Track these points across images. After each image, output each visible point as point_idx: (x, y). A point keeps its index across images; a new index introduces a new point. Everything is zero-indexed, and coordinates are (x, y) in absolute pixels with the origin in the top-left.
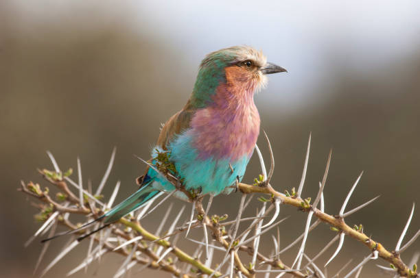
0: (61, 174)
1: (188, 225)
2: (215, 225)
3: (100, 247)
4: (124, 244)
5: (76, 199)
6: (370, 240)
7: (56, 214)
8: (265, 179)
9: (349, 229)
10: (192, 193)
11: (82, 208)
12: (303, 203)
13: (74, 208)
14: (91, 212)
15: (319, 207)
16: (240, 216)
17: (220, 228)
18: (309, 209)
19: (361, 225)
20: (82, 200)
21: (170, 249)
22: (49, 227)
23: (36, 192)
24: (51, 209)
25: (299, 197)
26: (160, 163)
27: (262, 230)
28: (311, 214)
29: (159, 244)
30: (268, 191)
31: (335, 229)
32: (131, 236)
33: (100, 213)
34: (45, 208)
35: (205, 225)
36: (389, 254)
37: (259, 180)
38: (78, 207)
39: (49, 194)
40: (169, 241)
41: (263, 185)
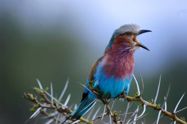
0: (43, 90)
1: (102, 115)
2: (115, 115)
5: (50, 102)
7: (40, 108)
8: (139, 94)
9: (178, 119)
10: (104, 100)
12: (156, 107)
13: (49, 106)
14: (57, 108)
15: (164, 109)
16: (127, 112)
17: (117, 117)
18: (159, 109)
19: (184, 118)
20: (52, 102)
24: (38, 106)
25: (155, 104)
26: (90, 86)
27: (137, 118)
28: (160, 111)
30: (140, 100)
31: (172, 119)
33: (61, 108)
34: (35, 105)
35: (110, 115)
37: (136, 95)
38: (51, 106)
39: (37, 99)
40: (93, 122)
41: (138, 97)
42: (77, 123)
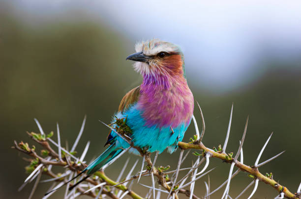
0: (45, 135)
1: (139, 174)
2: (160, 173)
3: (74, 190)
4: (93, 188)
5: (57, 154)
6: (278, 184)
7: (41, 165)
8: (198, 138)
9: (262, 176)
11: (60, 161)
12: (227, 157)
13: (54, 161)
14: (67, 164)
15: (239, 160)
16: (179, 166)
17: (164, 176)
18: (232, 161)
19: (271, 173)
20: (60, 155)
21: (127, 192)
22: (36, 175)
23: (26, 150)
24: (37, 162)
25: (224, 152)
26: (119, 127)
27: (197, 177)
28: (233, 165)
29: (118, 188)
30: (200, 148)
31: (252, 176)
32: (98, 182)
33: (74, 164)
34: (33, 162)
35: (152, 173)
36: (292, 195)
37: (194, 139)
38: (58, 161)
39: (35, 151)
40: (128, 185)
41: (197, 143)
42: (101, 187)
